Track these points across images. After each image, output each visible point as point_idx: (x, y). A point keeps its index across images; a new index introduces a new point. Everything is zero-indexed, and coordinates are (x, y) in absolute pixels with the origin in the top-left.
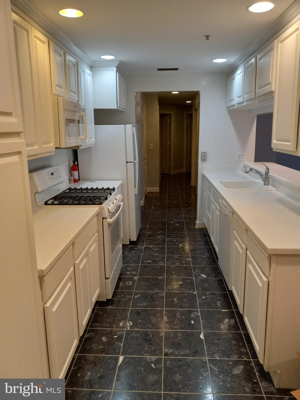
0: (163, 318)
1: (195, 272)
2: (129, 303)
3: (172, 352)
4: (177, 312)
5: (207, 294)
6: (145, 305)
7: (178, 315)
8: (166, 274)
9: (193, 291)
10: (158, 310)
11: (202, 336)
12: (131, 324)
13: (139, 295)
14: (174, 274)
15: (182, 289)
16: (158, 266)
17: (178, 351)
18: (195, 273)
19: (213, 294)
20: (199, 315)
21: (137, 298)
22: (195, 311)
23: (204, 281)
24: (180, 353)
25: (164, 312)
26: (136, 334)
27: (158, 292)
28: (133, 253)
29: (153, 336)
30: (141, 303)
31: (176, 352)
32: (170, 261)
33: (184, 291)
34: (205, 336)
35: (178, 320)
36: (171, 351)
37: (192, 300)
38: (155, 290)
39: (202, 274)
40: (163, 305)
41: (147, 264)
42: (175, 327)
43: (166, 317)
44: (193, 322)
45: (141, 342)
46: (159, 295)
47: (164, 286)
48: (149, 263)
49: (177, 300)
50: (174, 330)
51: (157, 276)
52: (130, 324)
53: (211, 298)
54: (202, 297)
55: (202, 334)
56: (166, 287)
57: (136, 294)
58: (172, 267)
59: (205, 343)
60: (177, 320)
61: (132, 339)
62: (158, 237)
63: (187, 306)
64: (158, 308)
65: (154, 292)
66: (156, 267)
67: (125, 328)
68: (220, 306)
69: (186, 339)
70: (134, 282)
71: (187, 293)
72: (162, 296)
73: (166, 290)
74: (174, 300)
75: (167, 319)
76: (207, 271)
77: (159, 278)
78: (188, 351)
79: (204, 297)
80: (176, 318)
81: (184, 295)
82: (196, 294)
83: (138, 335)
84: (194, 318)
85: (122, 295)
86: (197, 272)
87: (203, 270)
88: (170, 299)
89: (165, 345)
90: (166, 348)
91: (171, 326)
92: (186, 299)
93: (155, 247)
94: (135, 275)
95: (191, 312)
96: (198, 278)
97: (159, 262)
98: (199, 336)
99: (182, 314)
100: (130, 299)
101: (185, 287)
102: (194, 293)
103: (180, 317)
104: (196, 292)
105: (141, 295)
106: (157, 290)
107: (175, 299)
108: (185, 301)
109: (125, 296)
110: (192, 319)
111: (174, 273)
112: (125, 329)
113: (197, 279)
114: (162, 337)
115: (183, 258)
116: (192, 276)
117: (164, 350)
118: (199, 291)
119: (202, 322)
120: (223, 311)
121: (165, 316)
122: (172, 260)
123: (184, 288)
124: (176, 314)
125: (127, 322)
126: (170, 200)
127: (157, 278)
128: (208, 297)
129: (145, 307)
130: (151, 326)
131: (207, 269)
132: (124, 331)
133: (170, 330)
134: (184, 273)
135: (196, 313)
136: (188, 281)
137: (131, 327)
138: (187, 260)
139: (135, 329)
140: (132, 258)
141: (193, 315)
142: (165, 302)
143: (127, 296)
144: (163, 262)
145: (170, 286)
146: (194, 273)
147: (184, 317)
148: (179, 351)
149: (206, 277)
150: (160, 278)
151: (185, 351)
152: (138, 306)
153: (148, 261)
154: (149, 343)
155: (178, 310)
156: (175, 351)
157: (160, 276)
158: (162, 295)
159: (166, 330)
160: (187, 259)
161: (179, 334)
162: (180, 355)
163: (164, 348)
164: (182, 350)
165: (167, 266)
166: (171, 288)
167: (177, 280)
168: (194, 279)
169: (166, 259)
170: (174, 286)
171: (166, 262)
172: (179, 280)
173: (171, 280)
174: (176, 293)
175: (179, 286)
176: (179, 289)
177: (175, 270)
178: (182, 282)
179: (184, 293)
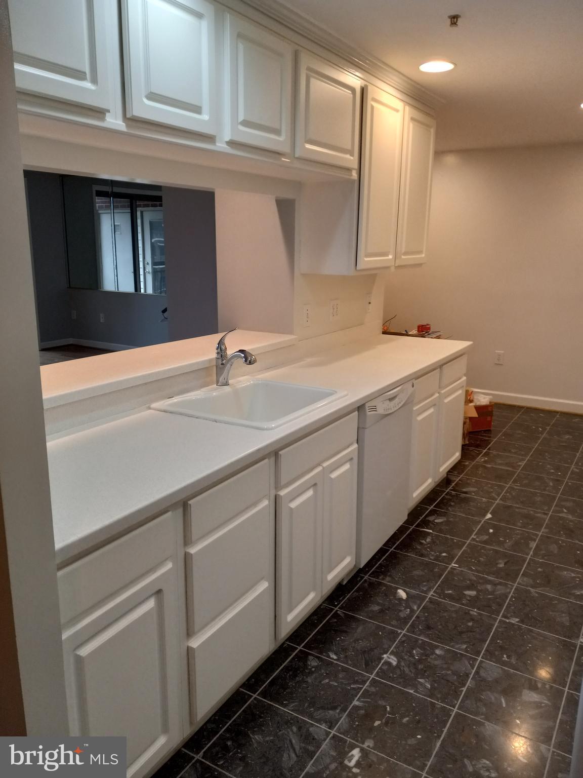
0: (536, 546)
1: (412, 610)
3: (537, 514)
4: (509, 547)
5: (432, 558)
6: (566, 572)
7: (509, 543)
8: (493, 625)
9: (455, 569)
11: (489, 516)
13: (577, 593)
14: (472, 620)
15: (475, 579)
16: (504, 663)
17: (530, 513)
18: (415, 608)
19: (422, 555)
20: (474, 535)
22: (477, 542)
23: (409, 583)
27: (531, 587)
29: (560, 531)
30: (573, 577)
32: (454, 673)
33: (474, 574)
34: (485, 515)
35: (512, 538)
37: (470, 556)
38: (538, 593)
39: (400, 599)
40: (529, 563)
42: (521, 532)
43: (531, 546)
44: (491, 531)
46: (531, 581)
47: (512, 597)
49: (498, 564)
50: (524, 530)
51: (520, 628)
53: (432, 550)
54: (447, 555)
55: (487, 518)
56: (510, 592)
58: (464, 646)
59: (489, 511)
63: (485, 550)
64: (541, 561)
65: (540, 589)
66: (513, 661)
68: (429, 537)
69: (512, 518)
71: (470, 569)
72: (527, 577)
73: (513, 586)
74: (505, 565)
76: (378, 604)
77: (517, 620)
78: (517, 510)
79: (444, 554)
80: (515, 541)
81: (479, 569)
82: (455, 564)
84: (484, 533)
86: (408, 607)
88: (512, 568)
90: (544, 518)
91: (527, 534)
92: (479, 561)
95: (485, 542)
96: (423, 591)
97: (497, 681)
98: (492, 517)
99: (501, 543)
101: (466, 582)
102: (457, 566)
103: (507, 541)
104: (450, 566)
105: (574, 592)
106: (532, 591)
107: (502, 565)
108: (484, 558)
110: (488, 534)
111: (470, 624)
113: (425, 589)
114: (546, 528)
115: (406, 670)
116: (431, 601)
118: (443, 567)
119: (476, 528)
120: (431, 531)
121: (532, 548)
122: (449, 672)
123: (470, 580)
124: (511, 546)
127: (522, 621)
128: (435, 553)
129: (567, 570)
130: (561, 542)
133: (531, 531)
134: (445, 614)
135: (477, 539)
136: (450, 592)
141: (486, 537)
142: (523, 566)
145: (500, 592)
146: (418, 609)
147: (501, 539)
149: (399, 591)
150: (514, 621)
151: (521, 511)
154: (567, 527)
155: (506, 549)
157: (513, 624)
158: (525, 579)
161: (519, 524)
165: (478, 653)
166: (499, 587)
167: (473, 602)
168: (432, 593)
169: (464, 689)
170: (490, 590)
171: (474, 671)
172: (468, 598)
173: (489, 606)
174: (492, 576)
175: (478, 587)
176: (480, 581)
177: (461, 633)
178: (464, 594)
179: (476, 571)
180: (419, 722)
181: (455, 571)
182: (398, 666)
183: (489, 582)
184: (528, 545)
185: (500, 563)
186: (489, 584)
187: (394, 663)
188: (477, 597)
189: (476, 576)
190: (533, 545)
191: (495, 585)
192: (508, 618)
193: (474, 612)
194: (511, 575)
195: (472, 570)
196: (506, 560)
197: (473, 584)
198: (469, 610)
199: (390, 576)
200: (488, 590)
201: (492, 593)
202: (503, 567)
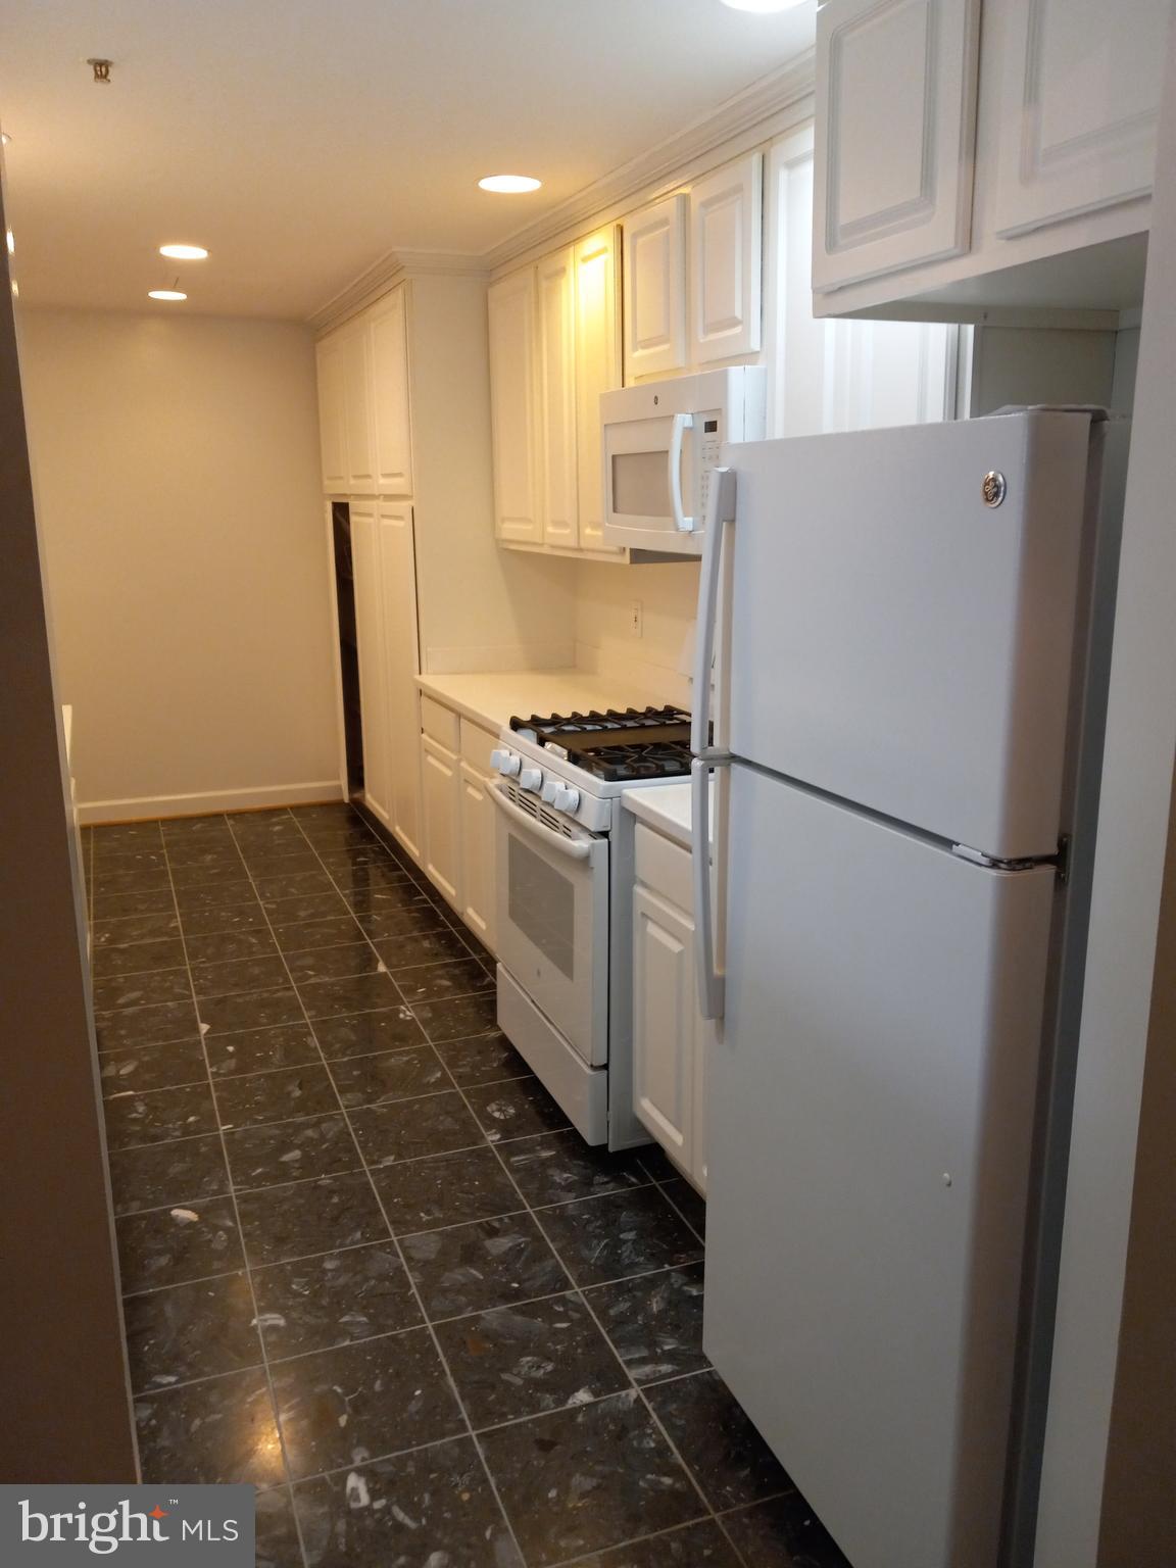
0: (321, 1043)
1: (227, 1230)
2: (446, 1055)
4: (282, 1062)
5: (177, 1133)
6: (393, 1061)
7: (277, 1056)
8: (368, 1183)
9: (233, 1133)
10: (345, 1055)
11: (204, 1027)
13: (433, 1080)
14: (332, 1192)
15: (277, 1132)
16: (430, 1225)
18: (230, 1223)
19: (155, 1138)
20: (211, 1068)
21: (435, 1074)
22: (224, 1075)
23: (180, 1192)
25: (322, 1055)
26: (376, 1003)
27: (369, 1103)
30: (408, 1061)
32: (382, 1278)
33: (270, 1126)
34: (197, 1030)
35: (273, 1046)
37: (236, 1102)
38: (383, 1106)
39: (190, 1224)
40: (332, 1071)
41: (496, 1224)
42: (279, 1031)
43: (312, 1045)
44: (231, 1048)
46: (360, 1095)
47: (355, 1130)
48: (492, 1233)
49: (289, 1094)
51: (406, 1167)
53: (164, 1122)
54: (198, 1118)
55: (204, 1032)
56: (346, 1125)
57: (446, 1084)
58: (358, 1235)
59: (197, 1019)
60: (277, 1046)
61: (378, 994)
63: (250, 1082)
64: (345, 1059)
65: (381, 1100)
66: (439, 1215)
67: (412, 1007)
68: (136, 1104)
71: (256, 1121)
72: (348, 1092)
73: (342, 1114)
74: (300, 1089)
75: (309, 1042)
76: (160, 1253)
77: (392, 1158)
78: (240, 1001)
79: (192, 1119)
80: (283, 1049)
81: (269, 1114)
82: (224, 1125)
83: (369, 1002)
84: (223, 1058)
85: (488, 1068)
86: (215, 1229)
87: (186, 1247)
88: (317, 1089)
89: (297, 1000)
91: (290, 1031)
92: (257, 1103)
95: (238, 1070)
96: (215, 1193)
98: (212, 1027)
99: (265, 1061)
100: (452, 1065)
101: (270, 1144)
102: (230, 1126)
103: (271, 1053)
104: (221, 1132)
105: (426, 1082)
106: (374, 1108)
107: (297, 1093)
108: (260, 1095)
109: (476, 1069)
110: (231, 1055)
111: (335, 1200)
112: (409, 1005)
113: (215, 1188)
114: (308, 1010)
115: (308, 1319)
116: (244, 1199)
117: (294, 993)
118: (210, 1139)
119: (202, 1054)
120: (131, 1093)
121: (316, 1048)
122: (373, 1282)
123: (271, 1138)
124: (284, 1058)
125: (414, 1016)
127: (399, 1156)
128: (174, 1123)
129: (390, 1055)
130: (348, 1022)
131: (163, 1261)
132: (410, 1001)
133: (291, 1024)
134: (285, 1207)
135: (222, 1071)
136: (260, 1170)
137: (397, 1012)
139: (384, 1009)
141: (232, 1063)
142: (329, 1079)
143: (468, 1069)
145: (332, 1133)
146: (235, 1222)
147: (258, 1055)
148: (259, 998)
149: (175, 1212)
150: (389, 1161)
151: (247, 1000)
152: (414, 1053)
153: (504, 1242)
154: (336, 996)
155: (280, 1067)
156: (270, 996)
157: (392, 1166)
158: (349, 1096)
159: (303, 1022)
165: (385, 1233)
166: (324, 1126)
167: (308, 1165)
168: (232, 1188)
169: (414, 1290)
170: (316, 1136)
171: (402, 1259)
172: (297, 1165)
173: (335, 1162)
174: (299, 1114)
175: (296, 1141)
176: (290, 1131)
177: (335, 1219)
178: (284, 1162)
179: (267, 1120)
180: (398, 1374)
181: (237, 1136)
182: (291, 1322)
183: (307, 1125)
184: (307, 1047)
185: (293, 1091)
186: (306, 1129)
187: (282, 1322)
188: (306, 1156)
189: (276, 1127)
190: (314, 1041)
191: (317, 1125)
192: (378, 1162)
193: (325, 1180)
194: (326, 1101)
195: (261, 1122)
196: (298, 1082)
197: (283, 1142)
198: (316, 1181)
199: (133, 1199)
200: (312, 1139)
201: (323, 1139)
202: (302, 1094)
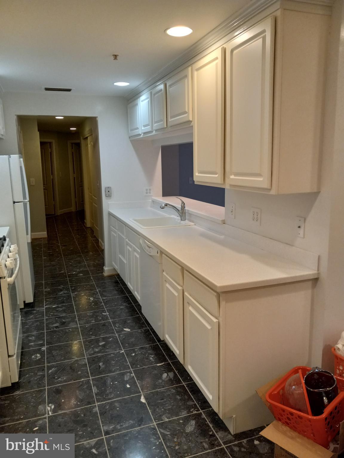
0: (91, 389)
1: (116, 327)
2: (43, 381)
3: (113, 427)
4: (107, 379)
5: (136, 350)
6: (65, 379)
7: (109, 382)
8: (82, 337)
9: (119, 350)
10: (83, 381)
11: (143, 400)
12: (53, 407)
13: (53, 369)
14: (92, 335)
15: (106, 350)
16: (70, 328)
17: (120, 425)
18: (116, 328)
19: (142, 348)
20: (133, 376)
21: (51, 372)
22: (128, 372)
23: (129, 335)
24: (123, 427)
25: (91, 382)
26: (62, 418)
27: (77, 360)
28: (32, 318)
29: (85, 415)
30: (59, 378)
31: (118, 427)
32: (83, 319)
33: (109, 352)
34: (146, 399)
35: (111, 388)
36: (111, 427)
37: (121, 361)
38: (73, 358)
39: (125, 328)
40: (88, 373)
41: (55, 328)
42: (109, 397)
43: (95, 388)
44: (128, 386)
45: (72, 427)
46: (80, 363)
47: (83, 351)
48: (56, 327)
49: (104, 364)
50: (109, 400)
51: (72, 340)
52: (51, 407)
53: (142, 353)
54: (132, 355)
55: (142, 397)
56: (86, 352)
57: (49, 368)
58: (86, 326)
59: (149, 406)
60: (109, 387)
61: (60, 426)
62: (61, 294)
63: (118, 369)
64: (83, 379)
65: (73, 361)
66: (67, 330)
67: (46, 414)
68: (154, 361)
69: (126, 408)
70: (42, 353)
71: (113, 354)
72: (84, 364)
73: (87, 356)
75: (96, 390)
76: (130, 323)
78: (131, 422)
79: (133, 355)
80: (107, 386)
81: (109, 356)
82: (123, 352)
83: (66, 419)
84: (130, 381)
85: (31, 374)
86: (119, 327)
87: (125, 324)
88: (94, 366)
89: (102, 422)
90: (105, 425)
91: (104, 397)
92: (114, 360)
93: (60, 305)
94: (43, 345)
95: (123, 374)
96: (121, 334)
97: (69, 323)
98: (140, 400)
99: (114, 379)
100: (44, 376)
101: (108, 347)
102: (121, 352)
103: (111, 383)
104: (123, 350)
105: (56, 369)
106: (76, 358)
107: (101, 364)
108: (113, 363)
109: (36, 374)
110: (127, 382)
111: (91, 333)
112: (47, 416)
113: (121, 335)
114: (97, 413)
115: (98, 314)
116: (114, 333)
117: (103, 428)
118: (126, 348)
119: (139, 383)
120: (158, 365)
121: (93, 387)
122: (85, 319)
123: (107, 349)
124: (106, 381)
125: (47, 406)
126: (64, 246)
127: (72, 343)
128: (138, 353)
129: (65, 381)
130: (78, 403)
131: (129, 322)
132: (45, 418)
133: (104, 402)
134: (103, 332)
135: (129, 374)
136: (110, 340)
137: (54, 411)
138: (103, 315)
139: (60, 412)
140: (33, 324)
141: (126, 378)
142: (90, 370)
143: (38, 374)
144: (75, 323)
145: (90, 350)
146: (115, 328)
147: (116, 383)
148: (122, 424)
149: (129, 330)
151: (127, 423)
152: (56, 382)
153: (55, 325)
154: (82, 425)
155: (107, 376)
156: (116, 425)
157: (75, 341)
158: (83, 363)
159: (99, 403)
160: (103, 313)
161: (117, 404)
162: (123, 428)
163: (103, 426)
164: (124, 423)
165: (80, 327)
166: (92, 352)
167: (97, 341)
168: (117, 335)
169: (77, 318)
170: (95, 349)
171: (78, 322)
172: (100, 341)
173: (89, 342)
174: (100, 356)
175: (101, 347)
176: (103, 351)
177: (91, 329)
178: (104, 342)
179: (110, 354)
183: (98, 352)
184: (97, 387)
185: (102, 365)
186: (98, 351)
189: (107, 352)
190: (94, 390)
191: (95, 352)
192: (79, 342)
193: (93, 337)
195: (112, 354)
197: (104, 347)
198: (96, 337)
199: (141, 333)
200: (96, 348)
201: (93, 348)
202: (99, 363)
